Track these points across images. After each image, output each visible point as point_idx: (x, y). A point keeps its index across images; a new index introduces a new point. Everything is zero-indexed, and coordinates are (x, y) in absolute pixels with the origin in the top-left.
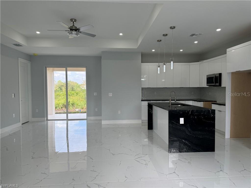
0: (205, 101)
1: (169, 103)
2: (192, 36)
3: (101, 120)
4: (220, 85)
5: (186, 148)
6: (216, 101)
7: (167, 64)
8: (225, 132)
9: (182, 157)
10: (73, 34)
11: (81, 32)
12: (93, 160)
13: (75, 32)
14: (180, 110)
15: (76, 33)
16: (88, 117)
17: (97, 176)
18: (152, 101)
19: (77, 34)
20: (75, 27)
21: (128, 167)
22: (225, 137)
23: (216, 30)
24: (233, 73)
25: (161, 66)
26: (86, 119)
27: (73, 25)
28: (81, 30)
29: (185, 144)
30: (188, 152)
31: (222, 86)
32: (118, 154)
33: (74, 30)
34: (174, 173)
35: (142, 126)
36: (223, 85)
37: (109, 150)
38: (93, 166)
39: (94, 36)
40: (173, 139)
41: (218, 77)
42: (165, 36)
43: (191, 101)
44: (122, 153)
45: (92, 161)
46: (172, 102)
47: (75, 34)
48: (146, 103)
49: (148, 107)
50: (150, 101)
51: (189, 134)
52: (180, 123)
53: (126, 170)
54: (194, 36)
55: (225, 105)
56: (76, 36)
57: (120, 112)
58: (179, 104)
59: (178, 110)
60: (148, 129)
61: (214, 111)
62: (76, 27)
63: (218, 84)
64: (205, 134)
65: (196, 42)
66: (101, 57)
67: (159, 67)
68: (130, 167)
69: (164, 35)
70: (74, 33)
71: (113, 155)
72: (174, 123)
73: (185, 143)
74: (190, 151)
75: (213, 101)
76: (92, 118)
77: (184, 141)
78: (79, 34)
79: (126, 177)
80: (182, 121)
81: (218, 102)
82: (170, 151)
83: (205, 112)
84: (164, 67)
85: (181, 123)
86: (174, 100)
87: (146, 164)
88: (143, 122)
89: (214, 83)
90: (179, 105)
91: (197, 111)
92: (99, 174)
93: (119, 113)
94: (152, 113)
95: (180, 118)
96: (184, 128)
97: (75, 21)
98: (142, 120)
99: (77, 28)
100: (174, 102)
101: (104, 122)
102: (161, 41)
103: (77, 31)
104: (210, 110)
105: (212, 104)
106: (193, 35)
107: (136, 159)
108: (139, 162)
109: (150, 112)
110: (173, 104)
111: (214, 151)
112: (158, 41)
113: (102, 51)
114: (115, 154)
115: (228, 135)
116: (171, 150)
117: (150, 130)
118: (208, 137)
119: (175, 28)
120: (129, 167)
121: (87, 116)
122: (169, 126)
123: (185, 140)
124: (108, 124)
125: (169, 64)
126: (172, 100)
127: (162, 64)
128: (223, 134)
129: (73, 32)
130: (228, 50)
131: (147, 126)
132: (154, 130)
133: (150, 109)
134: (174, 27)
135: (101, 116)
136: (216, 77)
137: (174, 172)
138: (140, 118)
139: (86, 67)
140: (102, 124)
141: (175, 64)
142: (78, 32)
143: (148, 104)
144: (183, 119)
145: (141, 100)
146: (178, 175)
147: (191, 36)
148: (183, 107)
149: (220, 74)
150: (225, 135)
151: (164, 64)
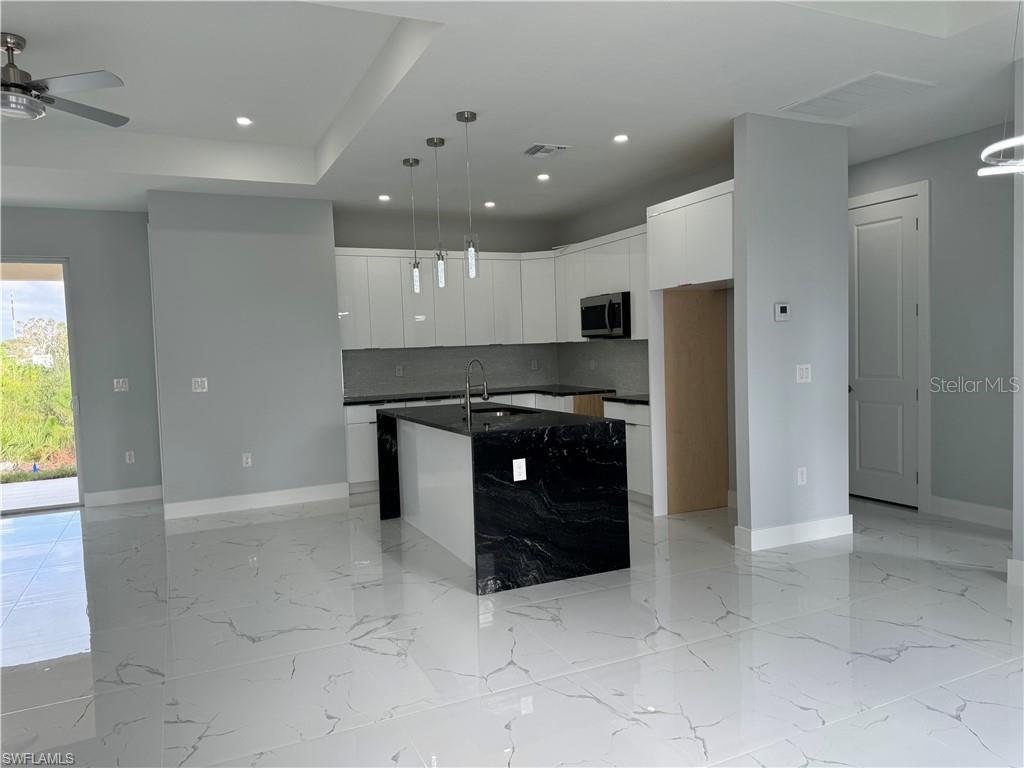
0: (580, 393)
1: (464, 408)
2: (534, 153)
3: (160, 502)
4: (627, 333)
5: (538, 569)
6: (614, 391)
7: (452, 254)
8: (651, 498)
9: (528, 603)
10: (13, 106)
11: (50, 101)
12: (163, 675)
13: (24, 99)
14: (511, 432)
15: (31, 102)
16: (86, 495)
17: (200, 738)
18: (389, 401)
19: (31, 109)
20: (21, 71)
21: (330, 677)
22: (652, 514)
23: (613, 139)
24: (668, 293)
25: (423, 263)
26: (80, 506)
27: (11, 64)
28: (52, 92)
29: (534, 554)
30: (543, 582)
31: (633, 338)
32: (275, 633)
33: (16, 86)
34: (511, 666)
35: (351, 507)
36: (636, 335)
37: (231, 624)
38: (171, 701)
39: (117, 121)
40: (491, 540)
41: (619, 304)
42: (436, 145)
43: (532, 395)
44: (295, 629)
45: (163, 683)
46: (475, 400)
47: (22, 104)
48: (369, 413)
49: (379, 428)
50: (381, 402)
51: (543, 514)
52: (515, 480)
53: (325, 689)
54: (539, 154)
55: (646, 403)
56: (23, 114)
57: (249, 460)
58: (499, 410)
59: (504, 432)
60: (382, 519)
61: (620, 427)
62: (26, 75)
63: (619, 331)
64: (598, 508)
65: (543, 177)
66: (146, 215)
67: (416, 265)
68: (339, 676)
69: (430, 142)
70: (16, 103)
71: (254, 641)
72: (492, 482)
73: (532, 551)
74: (551, 577)
75: (603, 392)
76: (112, 497)
77: (529, 543)
78: (44, 109)
79: (329, 717)
80: (519, 470)
81: (620, 394)
82: (481, 590)
83: (592, 430)
84: (439, 270)
85: (517, 478)
86: (480, 395)
87: (399, 654)
88: (354, 491)
89: (606, 327)
90: (498, 414)
91: (568, 430)
92: (208, 727)
93: (244, 465)
94: (396, 451)
95: (514, 461)
96: (527, 495)
97: (20, 43)
98: (350, 484)
99: (33, 79)
100: (479, 400)
101: (173, 512)
102: (417, 162)
103: (34, 92)
104: (608, 425)
105: (605, 403)
106: (536, 150)
107: (358, 642)
108: (371, 650)
109: (388, 446)
110: (476, 410)
111: (627, 565)
112: (406, 162)
113: (149, 191)
114: (259, 638)
115: (660, 508)
116: (487, 585)
117: (390, 521)
118: (607, 518)
119: (475, 118)
120: (333, 678)
121: (85, 489)
122: (477, 496)
123: (532, 537)
124: (196, 519)
125: (461, 254)
126: (472, 396)
127: (432, 253)
128: (648, 504)
129: (13, 99)
130: (653, 211)
131: (378, 505)
132: (407, 516)
133: (388, 437)
134: (473, 117)
135: (161, 483)
136: (612, 305)
137: (509, 661)
138: (340, 476)
139: (66, 261)
140: (166, 517)
141: (482, 254)
142: (37, 97)
143: (378, 415)
144: (523, 461)
145: (343, 401)
146: (527, 671)
147: (527, 152)
148: (518, 418)
149: (626, 296)
150: (651, 507)
151: (440, 258)
